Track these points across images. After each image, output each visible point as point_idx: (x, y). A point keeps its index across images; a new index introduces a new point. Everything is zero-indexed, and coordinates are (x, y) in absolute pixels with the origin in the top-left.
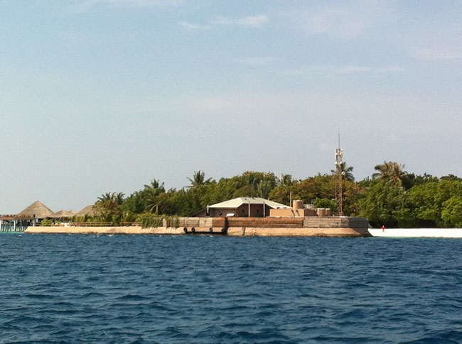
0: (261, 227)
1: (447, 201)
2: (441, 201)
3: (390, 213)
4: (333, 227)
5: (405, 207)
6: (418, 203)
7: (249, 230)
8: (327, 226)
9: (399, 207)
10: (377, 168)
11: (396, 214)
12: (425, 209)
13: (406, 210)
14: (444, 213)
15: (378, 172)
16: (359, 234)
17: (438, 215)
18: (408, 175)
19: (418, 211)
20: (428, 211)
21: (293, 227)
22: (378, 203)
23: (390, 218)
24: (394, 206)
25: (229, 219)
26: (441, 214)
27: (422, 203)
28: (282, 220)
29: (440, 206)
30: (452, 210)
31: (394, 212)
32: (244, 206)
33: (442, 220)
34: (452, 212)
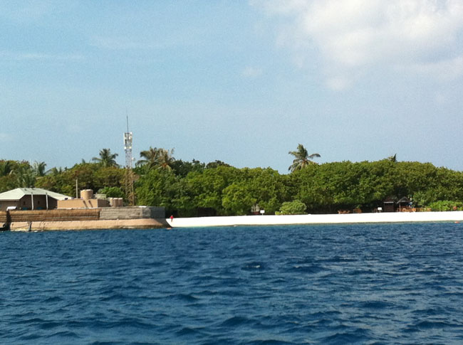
0: (50, 220)
1: (227, 188)
2: (222, 188)
3: (170, 201)
4: (134, 218)
5: (185, 195)
6: (196, 191)
7: (36, 225)
8: (127, 217)
9: (177, 195)
10: (143, 154)
11: (175, 203)
12: (204, 197)
13: (186, 198)
14: (225, 200)
15: (143, 158)
16: (161, 224)
17: (218, 203)
18: (176, 162)
19: (198, 199)
20: (208, 199)
21: (87, 219)
22: (157, 191)
23: (169, 207)
24: (173, 194)
25: (11, 213)
26: (221, 202)
27: (201, 191)
28: (74, 212)
29: (220, 193)
30: (233, 197)
31: (173, 200)
32: (27, 197)
33: (222, 207)
34: (233, 199)
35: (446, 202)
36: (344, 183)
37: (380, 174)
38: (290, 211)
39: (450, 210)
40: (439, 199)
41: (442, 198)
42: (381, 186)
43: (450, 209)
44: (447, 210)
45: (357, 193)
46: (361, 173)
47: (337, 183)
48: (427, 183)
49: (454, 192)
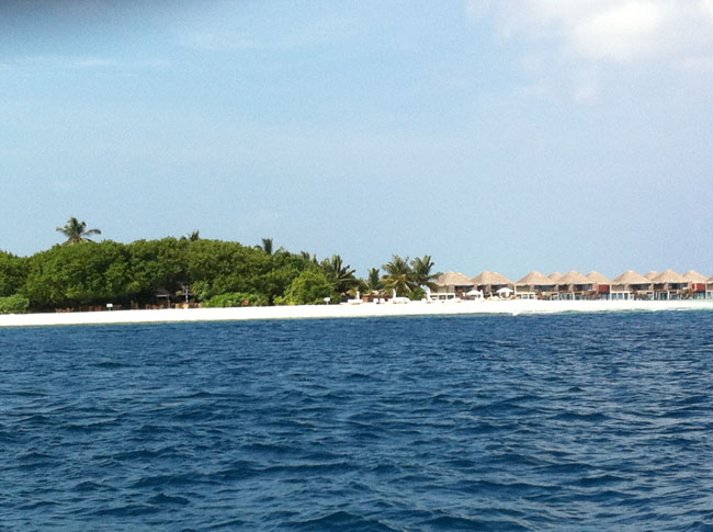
35: (236, 295)
36: (84, 271)
37: (147, 257)
39: (240, 306)
40: (228, 290)
41: (234, 290)
42: (143, 273)
43: (239, 304)
44: (233, 306)
45: (103, 283)
46: (117, 256)
47: (73, 272)
48: (218, 270)
49: (252, 280)
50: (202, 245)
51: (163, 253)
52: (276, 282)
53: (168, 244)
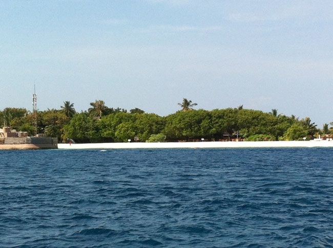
1: (118, 126)
2: (115, 126)
4: (21, 144)
6: (101, 127)
8: (18, 143)
9: (89, 130)
13: (94, 131)
19: (101, 132)
26: (115, 134)
31: (86, 133)
33: (115, 137)
34: (121, 132)
35: (260, 135)
36: (191, 123)
37: (220, 117)
38: (154, 140)
39: (262, 141)
40: (256, 133)
41: (260, 133)
42: (217, 125)
44: (259, 141)
45: (199, 129)
46: (206, 117)
47: (186, 124)
48: (252, 124)
49: (268, 129)
50: (245, 112)
51: (227, 116)
52: (280, 129)
53: (229, 111)
